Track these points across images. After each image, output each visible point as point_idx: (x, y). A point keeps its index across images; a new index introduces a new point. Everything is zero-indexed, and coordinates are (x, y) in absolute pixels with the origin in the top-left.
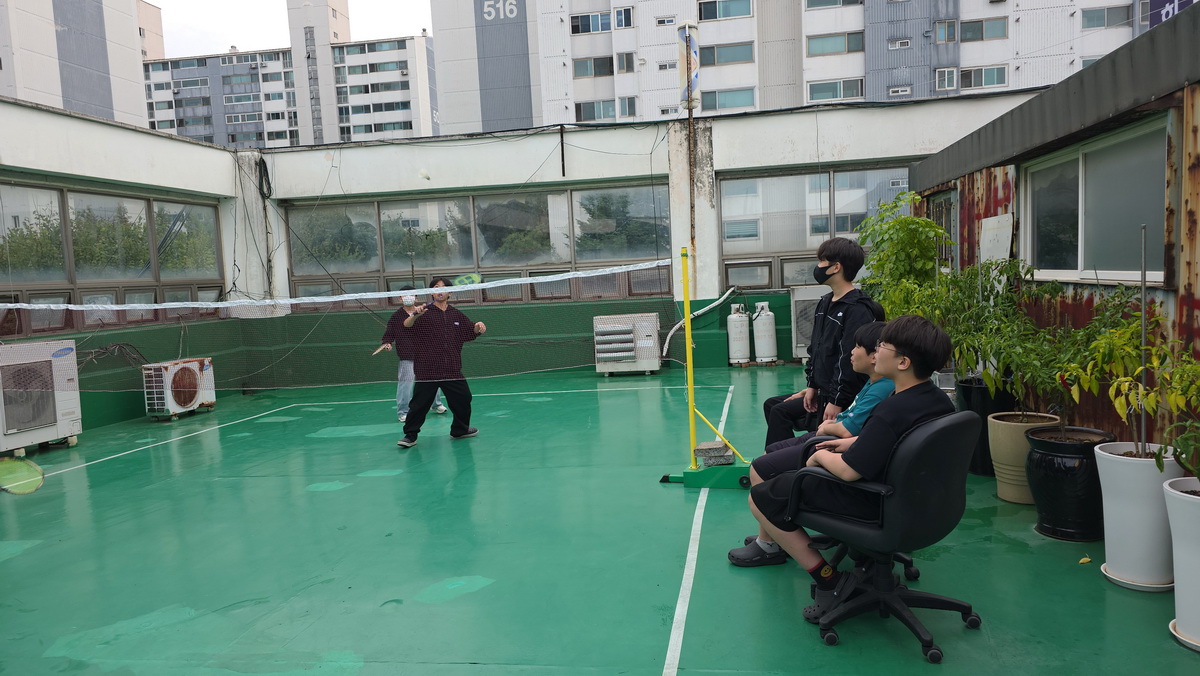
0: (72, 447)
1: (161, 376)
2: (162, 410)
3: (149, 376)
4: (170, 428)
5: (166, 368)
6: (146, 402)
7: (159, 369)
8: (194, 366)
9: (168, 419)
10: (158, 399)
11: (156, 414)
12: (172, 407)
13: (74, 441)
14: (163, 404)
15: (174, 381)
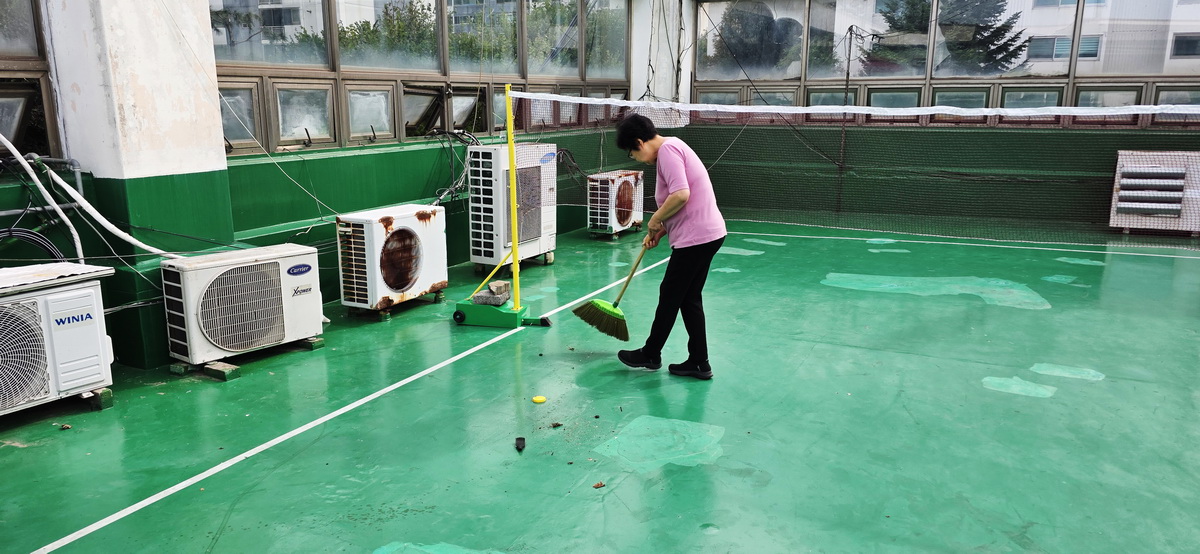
0: (551, 264)
1: (607, 189)
2: (605, 227)
3: (594, 188)
4: (611, 247)
5: (613, 181)
6: (589, 217)
7: (605, 182)
8: (631, 179)
9: (608, 237)
10: (602, 214)
11: (599, 231)
12: (615, 226)
13: (551, 257)
14: (607, 221)
15: (619, 197)
